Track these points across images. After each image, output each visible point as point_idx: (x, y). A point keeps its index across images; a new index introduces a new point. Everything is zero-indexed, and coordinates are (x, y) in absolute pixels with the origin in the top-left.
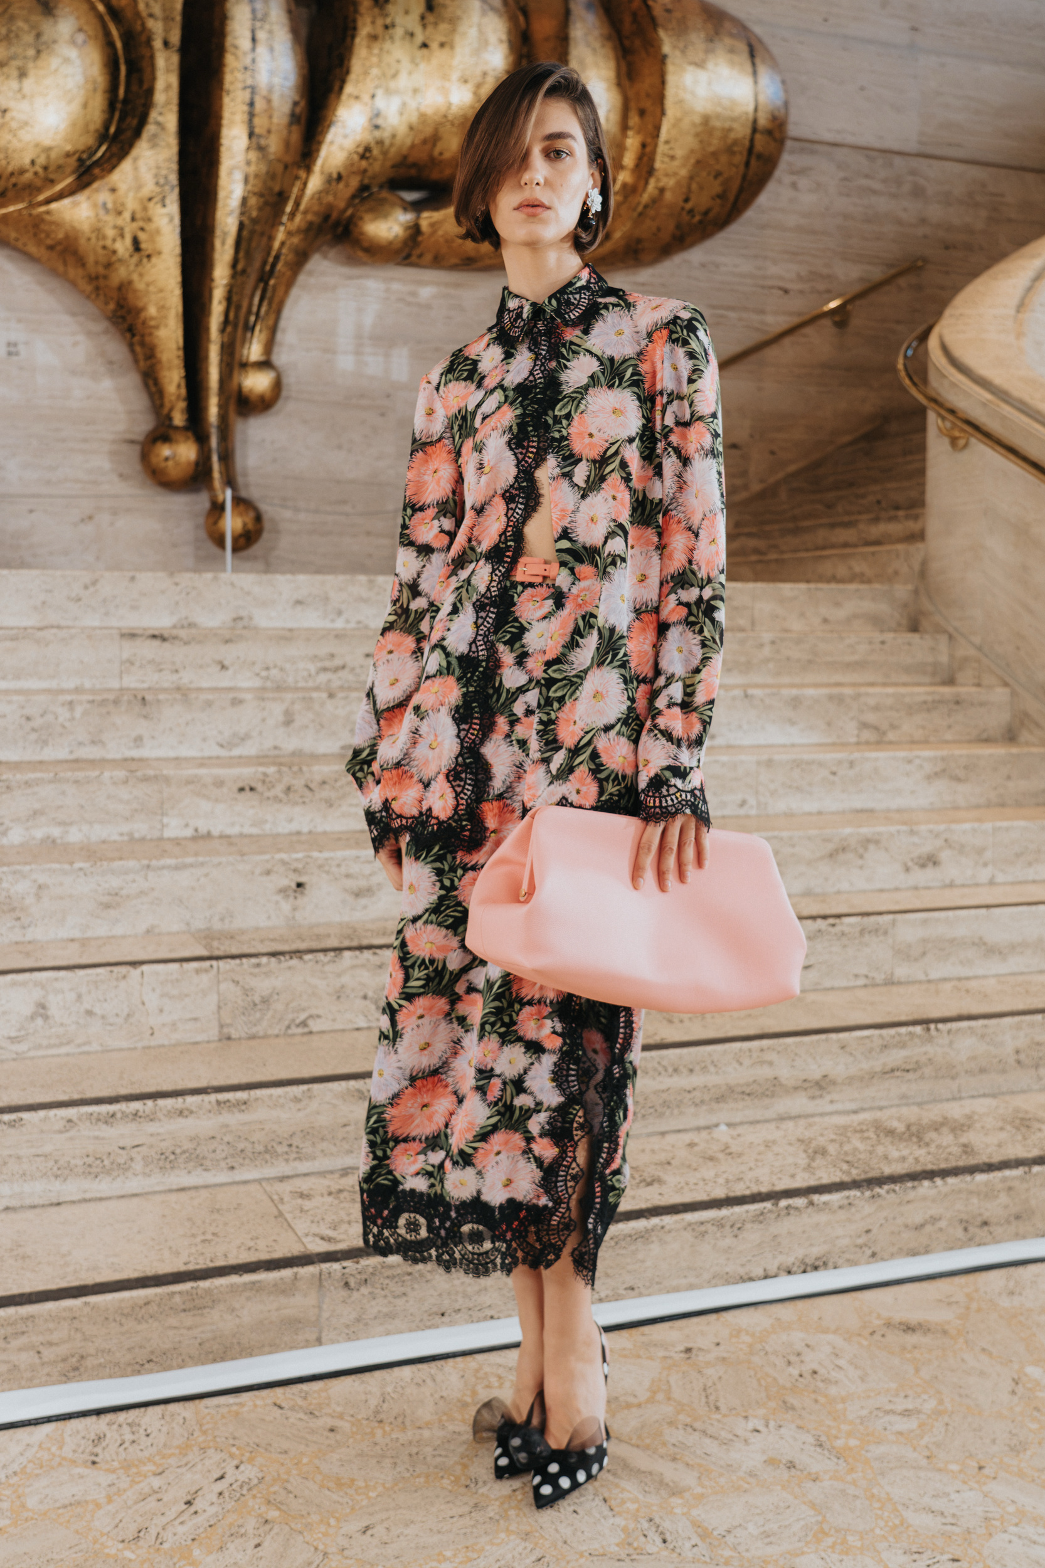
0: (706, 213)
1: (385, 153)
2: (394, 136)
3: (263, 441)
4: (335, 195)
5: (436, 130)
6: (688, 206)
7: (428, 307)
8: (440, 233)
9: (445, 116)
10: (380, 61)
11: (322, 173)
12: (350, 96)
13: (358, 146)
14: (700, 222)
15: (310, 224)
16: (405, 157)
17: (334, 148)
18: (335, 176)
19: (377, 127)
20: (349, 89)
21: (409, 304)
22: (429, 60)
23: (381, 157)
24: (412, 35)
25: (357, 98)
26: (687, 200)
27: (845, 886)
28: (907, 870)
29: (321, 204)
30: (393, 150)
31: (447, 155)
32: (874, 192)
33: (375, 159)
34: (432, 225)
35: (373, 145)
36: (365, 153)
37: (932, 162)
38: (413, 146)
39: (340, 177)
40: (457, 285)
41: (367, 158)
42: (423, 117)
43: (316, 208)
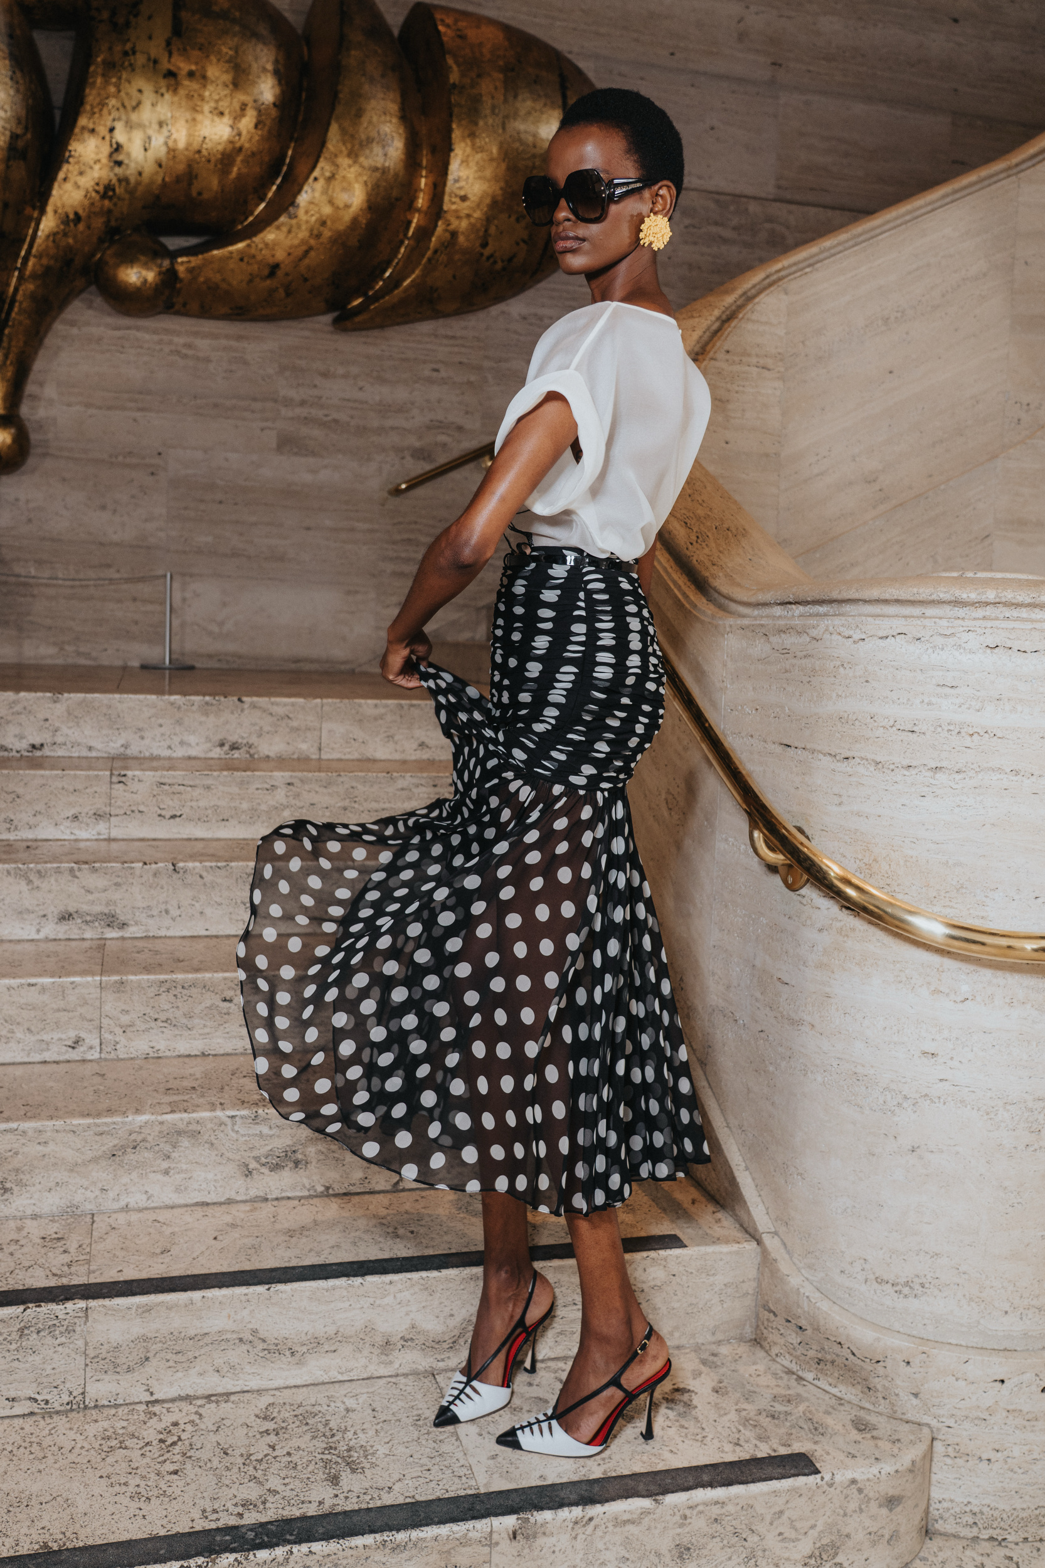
0: (510, 260)
1: (131, 192)
2: (140, 174)
3: (17, 500)
4: (75, 237)
5: (189, 166)
6: (487, 252)
7: (208, 360)
8: (202, 279)
9: (199, 152)
10: (119, 91)
11: (55, 212)
12: (83, 128)
13: (97, 184)
14: (504, 269)
15: (48, 270)
16: (158, 197)
17: (68, 186)
18: (72, 216)
19: (119, 163)
20: (83, 121)
21: (185, 356)
22: (175, 91)
23: (127, 196)
24: (155, 62)
25: (93, 131)
26: (484, 245)
27: (136, 1199)
28: (249, 1173)
29: (57, 247)
30: (140, 189)
31: (206, 196)
32: (725, 241)
33: (119, 199)
34: (190, 271)
35: (114, 181)
36: (107, 191)
37: (793, 207)
38: (164, 184)
39: (78, 218)
40: (239, 338)
41: (110, 198)
42: (172, 152)
43: (52, 251)
